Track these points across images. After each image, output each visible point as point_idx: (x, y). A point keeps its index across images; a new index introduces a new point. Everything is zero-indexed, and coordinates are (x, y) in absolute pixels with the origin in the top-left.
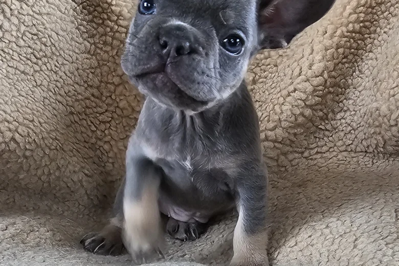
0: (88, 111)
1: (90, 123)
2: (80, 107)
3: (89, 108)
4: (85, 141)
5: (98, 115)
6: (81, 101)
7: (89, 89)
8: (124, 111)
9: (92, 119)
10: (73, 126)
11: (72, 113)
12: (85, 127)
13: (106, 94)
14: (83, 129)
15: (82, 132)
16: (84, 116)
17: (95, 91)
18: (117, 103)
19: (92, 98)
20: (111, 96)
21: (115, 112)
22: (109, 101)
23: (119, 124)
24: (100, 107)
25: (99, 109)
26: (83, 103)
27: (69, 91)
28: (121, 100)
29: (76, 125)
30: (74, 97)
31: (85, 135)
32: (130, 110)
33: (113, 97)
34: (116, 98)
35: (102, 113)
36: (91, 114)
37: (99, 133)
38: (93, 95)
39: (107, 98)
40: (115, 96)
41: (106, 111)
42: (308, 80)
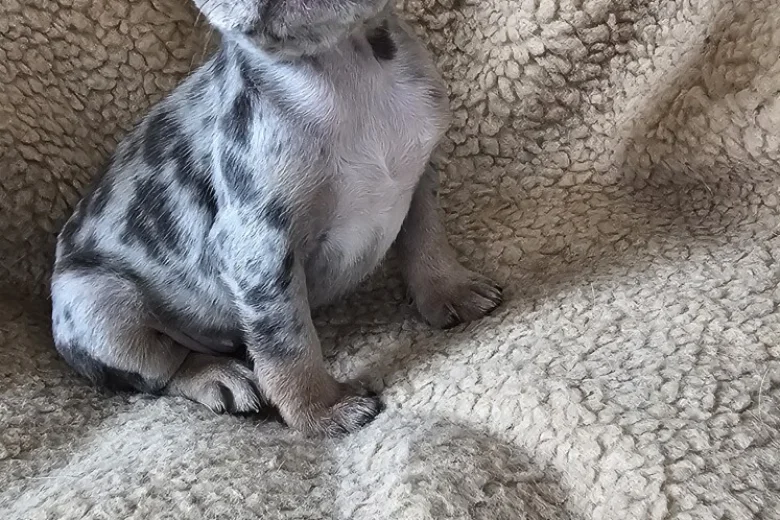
0: (61, 67)
1: (68, 95)
2: (41, 59)
3: (64, 59)
4: (65, 133)
5: (84, 75)
6: (41, 47)
7: (63, 15)
8: (149, 60)
9: (73, 86)
10: (31, 102)
11: (23, 76)
12: (59, 103)
13: (105, 22)
14: (56, 108)
15: (55, 115)
16: (53, 80)
17: (78, 19)
18: (134, 41)
19: (71, 37)
20: (117, 27)
21: (127, 63)
22: (114, 38)
23: (135, 91)
24: (90, 54)
25: (87, 61)
26: (47, 49)
27: (11, 29)
28: (142, 34)
29: (38, 99)
30: (24, 39)
31: (63, 121)
32: (163, 56)
33: (124, 28)
34: (129, 32)
35: (96, 70)
36: (69, 72)
37: (91, 116)
38: (72, 28)
39: (106, 32)
40: (128, 25)
41: (105, 63)
42: (574, 33)
